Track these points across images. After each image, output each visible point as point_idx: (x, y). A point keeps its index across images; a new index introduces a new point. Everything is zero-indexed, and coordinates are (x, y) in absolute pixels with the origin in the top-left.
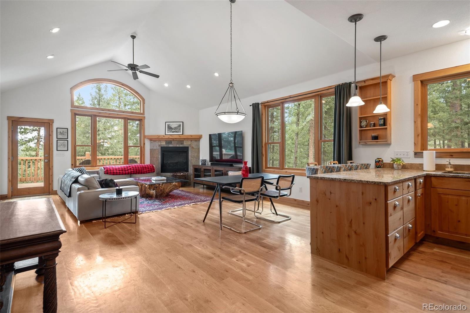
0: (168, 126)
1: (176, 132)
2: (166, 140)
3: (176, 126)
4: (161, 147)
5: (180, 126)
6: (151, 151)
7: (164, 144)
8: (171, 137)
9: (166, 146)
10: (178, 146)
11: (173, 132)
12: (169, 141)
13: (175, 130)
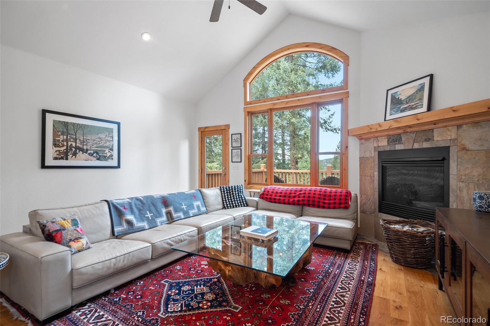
0: (393, 97)
1: (412, 108)
2: (388, 135)
3: (412, 91)
4: (379, 152)
5: (422, 88)
6: (363, 161)
7: (383, 143)
8: (396, 125)
9: (388, 149)
10: (416, 146)
11: (402, 111)
12: (394, 137)
13: (407, 103)
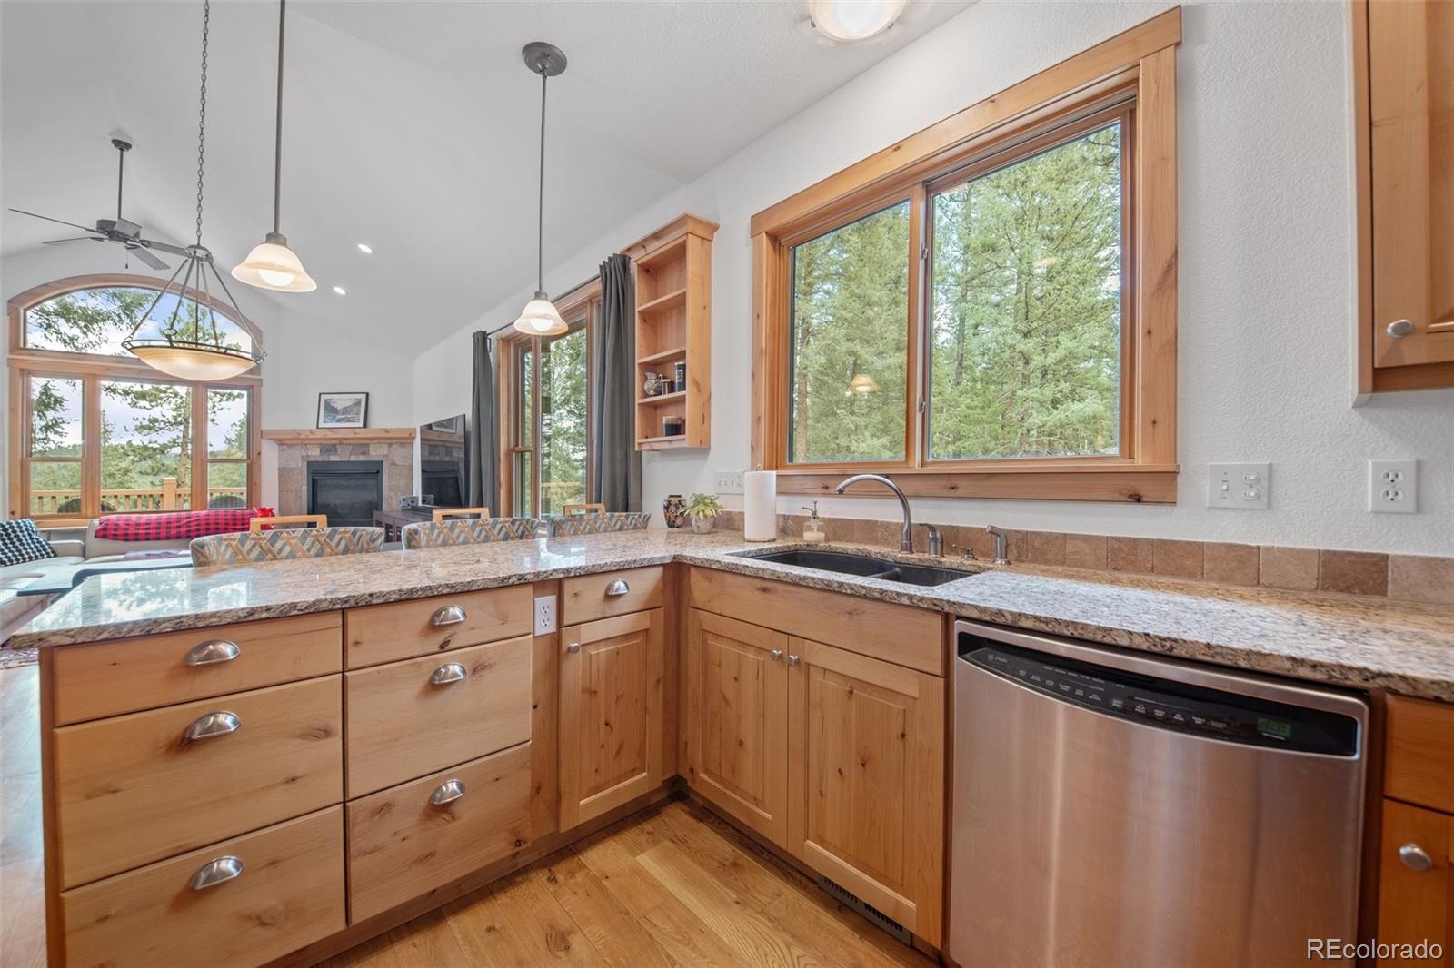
0: (327, 403)
1: (348, 421)
2: (320, 444)
3: (349, 403)
4: (308, 463)
5: (358, 403)
6: (283, 473)
7: (315, 453)
8: (331, 435)
9: (320, 459)
10: (353, 458)
11: (338, 421)
12: (329, 447)
13: (343, 414)
